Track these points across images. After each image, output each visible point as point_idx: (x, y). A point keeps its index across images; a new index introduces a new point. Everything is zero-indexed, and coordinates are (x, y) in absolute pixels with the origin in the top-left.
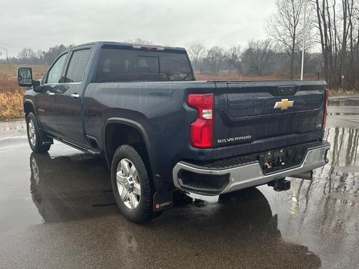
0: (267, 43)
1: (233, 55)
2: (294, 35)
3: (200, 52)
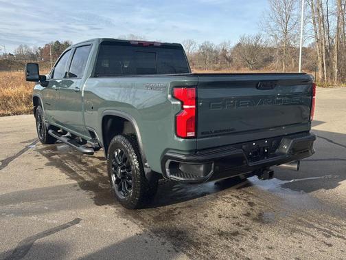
0: (258, 38)
1: (223, 50)
2: (286, 30)
3: (191, 47)
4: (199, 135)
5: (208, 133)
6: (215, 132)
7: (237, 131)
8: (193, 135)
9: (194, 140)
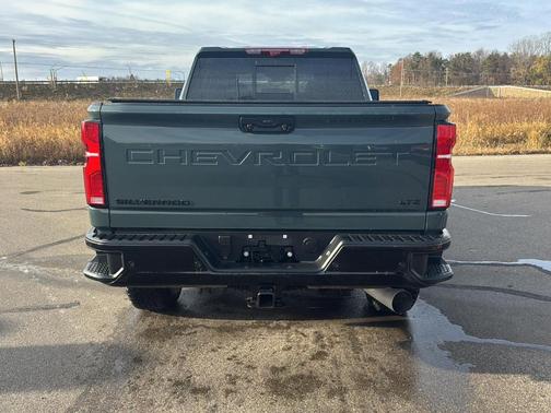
4: (113, 203)
5: (130, 202)
6: (146, 202)
7: (196, 206)
8: (101, 203)
9: (102, 211)
